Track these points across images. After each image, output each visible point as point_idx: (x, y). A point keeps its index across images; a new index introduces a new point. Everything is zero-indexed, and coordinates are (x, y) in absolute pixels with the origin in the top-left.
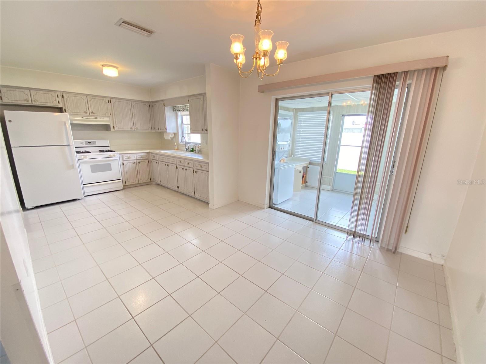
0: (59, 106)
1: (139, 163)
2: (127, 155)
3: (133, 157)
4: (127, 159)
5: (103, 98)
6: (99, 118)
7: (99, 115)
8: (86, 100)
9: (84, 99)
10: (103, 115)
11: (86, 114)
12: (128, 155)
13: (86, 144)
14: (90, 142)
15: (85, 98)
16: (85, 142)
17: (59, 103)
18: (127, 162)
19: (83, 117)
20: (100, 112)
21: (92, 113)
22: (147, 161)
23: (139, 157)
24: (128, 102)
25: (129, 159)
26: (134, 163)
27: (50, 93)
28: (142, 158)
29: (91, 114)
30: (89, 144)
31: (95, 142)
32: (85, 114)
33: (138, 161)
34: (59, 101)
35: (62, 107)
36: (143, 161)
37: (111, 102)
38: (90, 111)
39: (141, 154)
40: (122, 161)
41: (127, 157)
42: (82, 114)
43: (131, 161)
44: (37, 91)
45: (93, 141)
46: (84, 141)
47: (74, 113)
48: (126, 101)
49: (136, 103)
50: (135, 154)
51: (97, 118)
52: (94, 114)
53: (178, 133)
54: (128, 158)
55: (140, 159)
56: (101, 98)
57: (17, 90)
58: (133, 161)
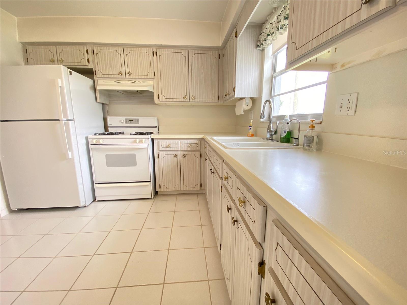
0: (89, 67)
1: (184, 156)
2: (164, 142)
3: (175, 146)
4: (165, 149)
5: (145, 49)
6: (137, 82)
7: (138, 77)
8: (122, 55)
9: (120, 53)
10: (143, 77)
11: (121, 77)
12: (168, 142)
13: (126, 123)
14: (132, 120)
15: (121, 51)
16: (126, 119)
17: (88, 62)
18: (165, 153)
19: (116, 81)
20: (140, 72)
21: (129, 74)
22: (198, 154)
23: (185, 145)
24: (183, 51)
25: (168, 149)
26: (176, 156)
27: (78, 48)
28: (189, 149)
29: (127, 76)
30: (130, 123)
31: (138, 120)
32: (119, 76)
33: (182, 153)
34: (88, 59)
35: (92, 67)
36: (190, 153)
37: (156, 55)
38: (127, 72)
39: (189, 142)
40: (158, 152)
41: (165, 146)
42: (115, 76)
43: (171, 153)
44: (64, 47)
45: (136, 119)
46: (123, 119)
47: (105, 76)
48: (179, 51)
49: (196, 52)
50: (179, 141)
51: (135, 82)
52: (131, 76)
53: (260, 97)
54: (167, 147)
55: (186, 149)
56: (143, 49)
57: (43, 47)
58: (175, 153)
